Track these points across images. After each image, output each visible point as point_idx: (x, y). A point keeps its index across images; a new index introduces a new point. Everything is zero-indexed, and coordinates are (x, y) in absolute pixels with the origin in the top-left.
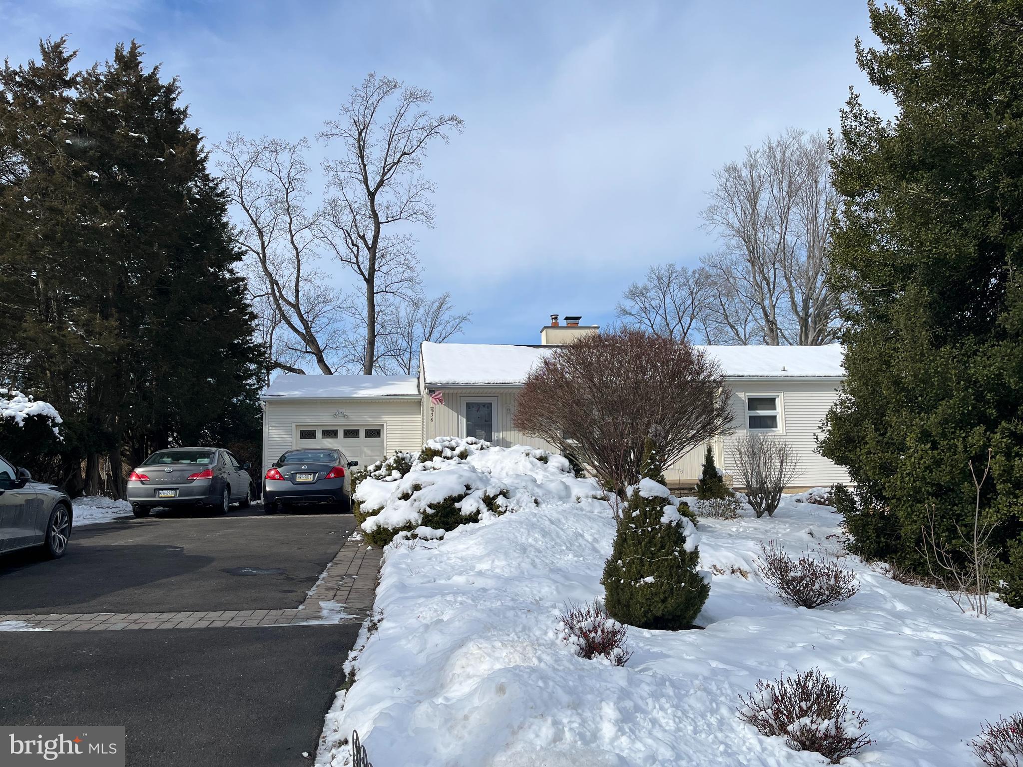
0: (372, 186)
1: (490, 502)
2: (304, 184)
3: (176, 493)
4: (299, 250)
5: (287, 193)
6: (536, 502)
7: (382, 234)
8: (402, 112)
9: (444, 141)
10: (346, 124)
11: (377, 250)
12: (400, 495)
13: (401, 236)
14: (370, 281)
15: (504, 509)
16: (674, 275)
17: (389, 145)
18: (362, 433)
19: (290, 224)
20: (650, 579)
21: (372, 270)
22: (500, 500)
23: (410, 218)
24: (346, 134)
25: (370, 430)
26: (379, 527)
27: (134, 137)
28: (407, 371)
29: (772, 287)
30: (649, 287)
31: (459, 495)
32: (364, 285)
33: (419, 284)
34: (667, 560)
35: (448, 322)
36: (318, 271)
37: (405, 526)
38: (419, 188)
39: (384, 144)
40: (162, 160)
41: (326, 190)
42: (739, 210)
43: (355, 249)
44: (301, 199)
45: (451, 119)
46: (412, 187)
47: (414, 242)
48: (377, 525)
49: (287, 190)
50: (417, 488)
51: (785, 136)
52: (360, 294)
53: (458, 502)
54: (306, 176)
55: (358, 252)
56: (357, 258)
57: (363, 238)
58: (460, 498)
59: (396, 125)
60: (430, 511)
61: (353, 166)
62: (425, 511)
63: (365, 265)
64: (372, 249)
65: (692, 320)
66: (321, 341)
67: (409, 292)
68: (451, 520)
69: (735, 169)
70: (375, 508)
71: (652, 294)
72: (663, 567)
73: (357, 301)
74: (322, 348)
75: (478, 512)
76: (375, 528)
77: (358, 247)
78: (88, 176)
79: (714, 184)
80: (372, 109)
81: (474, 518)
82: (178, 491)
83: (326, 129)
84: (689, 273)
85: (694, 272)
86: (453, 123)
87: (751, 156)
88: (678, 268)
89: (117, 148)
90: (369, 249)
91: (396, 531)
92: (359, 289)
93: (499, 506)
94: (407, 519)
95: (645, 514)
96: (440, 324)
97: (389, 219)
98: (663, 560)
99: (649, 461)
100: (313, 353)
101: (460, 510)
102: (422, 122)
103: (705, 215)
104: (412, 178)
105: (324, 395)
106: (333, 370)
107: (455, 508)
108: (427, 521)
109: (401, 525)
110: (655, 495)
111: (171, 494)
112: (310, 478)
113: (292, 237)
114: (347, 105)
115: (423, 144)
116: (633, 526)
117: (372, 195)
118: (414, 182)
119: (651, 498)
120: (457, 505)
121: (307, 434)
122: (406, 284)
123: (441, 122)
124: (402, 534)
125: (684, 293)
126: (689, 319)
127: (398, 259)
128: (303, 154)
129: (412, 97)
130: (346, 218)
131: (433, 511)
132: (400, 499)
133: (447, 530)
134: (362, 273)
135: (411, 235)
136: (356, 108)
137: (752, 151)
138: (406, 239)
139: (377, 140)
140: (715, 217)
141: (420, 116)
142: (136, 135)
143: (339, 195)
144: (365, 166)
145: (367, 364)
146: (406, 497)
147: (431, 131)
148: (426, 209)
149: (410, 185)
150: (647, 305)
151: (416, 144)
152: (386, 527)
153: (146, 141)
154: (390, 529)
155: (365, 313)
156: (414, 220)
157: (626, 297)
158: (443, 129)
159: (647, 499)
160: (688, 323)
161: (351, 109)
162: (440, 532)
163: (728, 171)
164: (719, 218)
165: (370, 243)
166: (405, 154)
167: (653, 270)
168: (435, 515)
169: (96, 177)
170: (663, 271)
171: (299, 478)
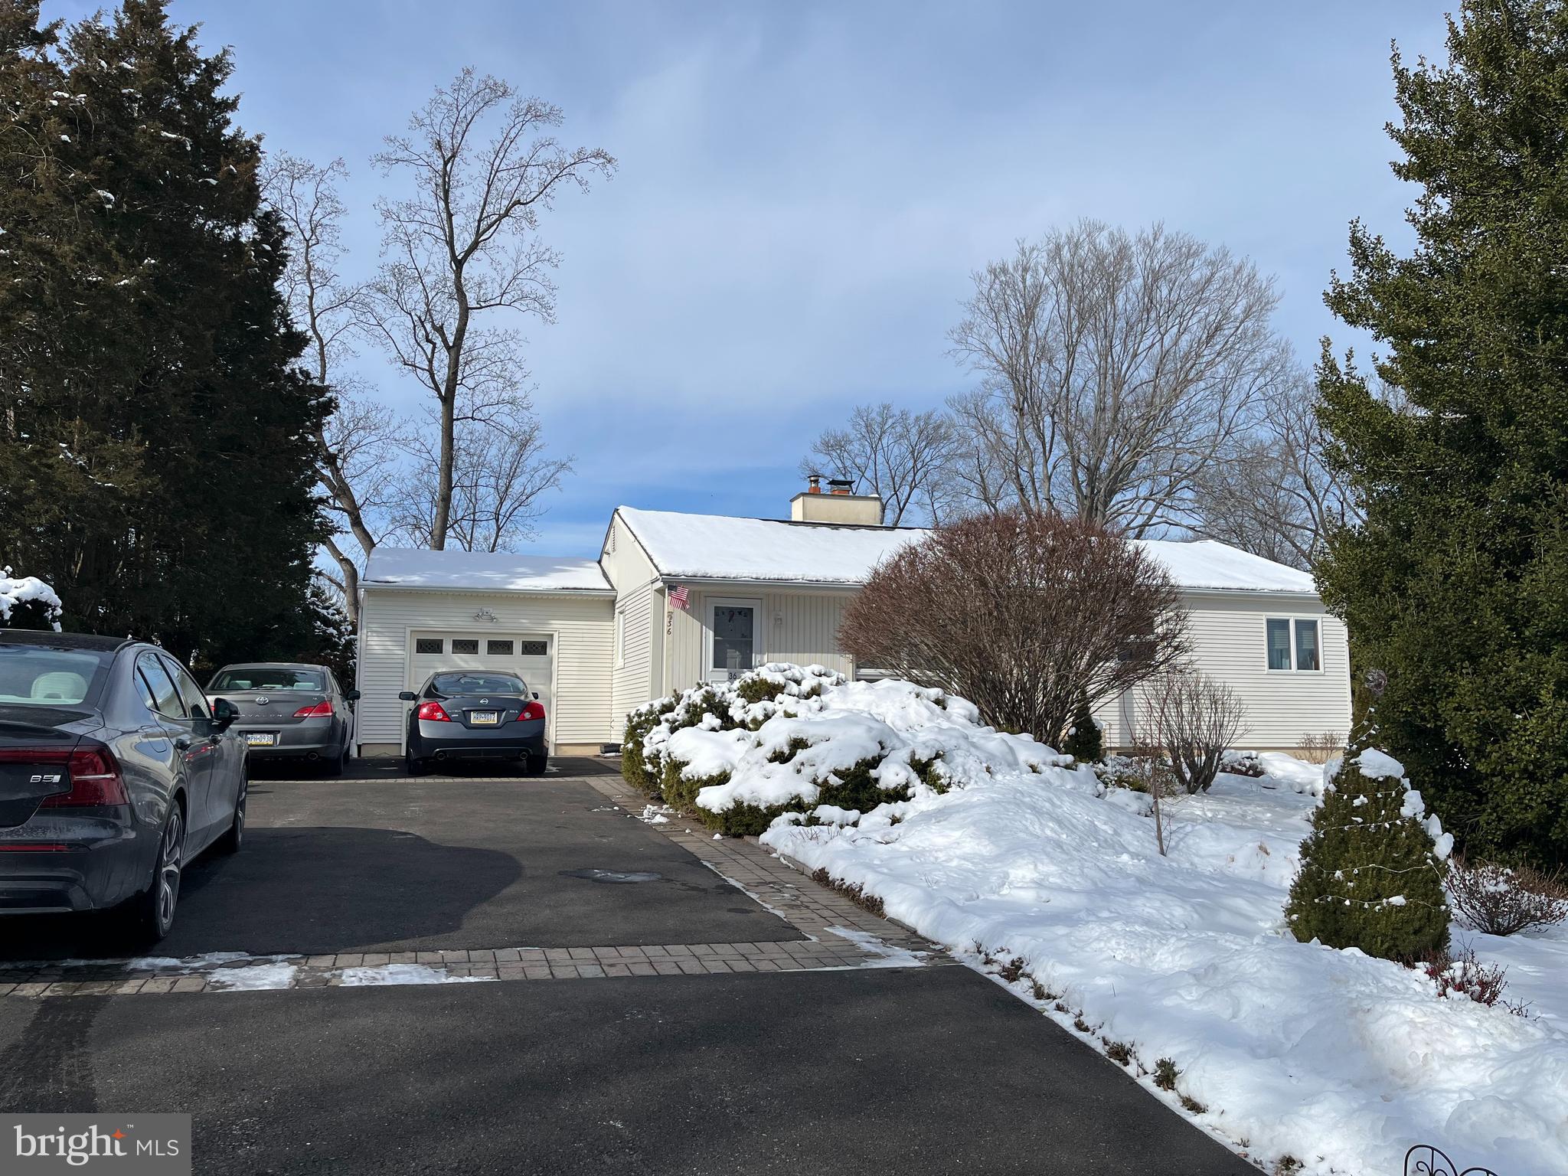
0: (459, 250)
1: (922, 769)
2: (336, 234)
3: (275, 739)
4: (325, 342)
5: (308, 247)
6: (988, 770)
7: (470, 325)
8: (512, 135)
9: (580, 189)
10: (422, 145)
11: (462, 352)
12: (769, 755)
13: (500, 332)
14: (448, 400)
15: (948, 780)
16: (890, 422)
17: (489, 186)
18: (517, 648)
19: (311, 298)
20: (1398, 900)
21: (452, 382)
22: (939, 767)
23: (516, 304)
24: (420, 162)
25: (530, 643)
26: (739, 804)
27: (170, 140)
28: (467, 546)
29: (1048, 448)
30: (852, 437)
31: (873, 758)
32: (438, 405)
33: (527, 409)
34: (1419, 871)
35: (536, 470)
36: (356, 378)
37: (789, 804)
38: (533, 258)
39: (482, 185)
40: (213, 182)
41: (383, 249)
42: (1005, 333)
43: (428, 347)
44: (331, 259)
45: (598, 155)
46: (523, 256)
47: (521, 343)
48: (735, 801)
49: (307, 241)
50: (798, 744)
51: (1076, 230)
52: (431, 420)
53: (875, 768)
54: (339, 221)
55: (433, 352)
56: (431, 361)
57: (440, 330)
58: (875, 762)
59: (501, 155)
60: (835, 781)
61: (428, 215)
62: (826, 780)
63: (442, 374)
64: (455, 349)
65: (911, 490)
66: (358, 492)
67: (508, 422)
68: (864, 796)
69: (1004, 271)
70: (714, 774)
71: (855, 447)
72: (1414, 882)
73: (425, 431)
74: (359, 503)
75: (907, 786)
76: (731, 805)
77: (434, 344)
78: (99, 197)
79: (971, 291)
80: (464, 125)
81: (900, 794)
82: (279, 736)
83: (386, 149)
84: (911, 420)
85: (917, 419)
86: (597, 162)
87: (1024, 254)
88: (896, 411)
89: (141, 156)
90: (448, 348)
91: (774, 812)
92: (431, 412)
93: (939, 777)
94: (794, 793)
95: (1376, 800)
96: (523, 472)
97: (483, 304)
98: (1414, 870)
99: (1366, 723)
100: (344, 510)
101: (877, 780)
102: (545, 155)
103: (955, 336)
104: (522, 242)
105: (464, 584)
106: (376, 540)
107: (870, 778)
108: (829, 795)
109: (782, 801)
110: (1388, 774)
111: (266, 740)
112: (493, 719)
113: (314, 319)
114: (421, 115)
115: (548, 190)
116: (1360, 820)
117: (459, 264)
118: (526, 249)
119: (1381, 779)
120: (873, 773)
121: (429, 646)
122: (506, 409)
123: (581, 158)
124: (787, 816)
125: (904, 448)
126: (908, 488)
127: (492, 367)
128: (335, 184)
129: (534, 114)
130: (414, 297)
131: (841, 782)
132: (771, 761)
133: (864, 811)
134: (437, 389)
135: (517, 332)
136: (437, 121)
137: (1027, 246)
138: (509, 337)
139: (470, 177)
140: (970, 340)
141: (543, 146)
142: (173, 136)
143: (405, 260)
144: (450, 216)
145: (437, 532)
146: (780, 758)
147: (561, 170)
148: (541, 291)
149: (519, 252)
150: (848, 463)
151: (535, 188)
152: (754, 804)
153: (189, 148)
154: (762, 807)
155: (437, 452)
156: (524, 308)
157: (817, 450)
158: (581, 170)
159: (1375, 780)
160: (906, 494)
161: (427, 121)
162: (854, 814)
163: (993, 271)
164: (975, 342)
165: (451, 340)
166: (518, 202)
167: (859, 414)
168: (843, 787)
169: (109, 201)
170: (874, 415)
171: (475, 719)
